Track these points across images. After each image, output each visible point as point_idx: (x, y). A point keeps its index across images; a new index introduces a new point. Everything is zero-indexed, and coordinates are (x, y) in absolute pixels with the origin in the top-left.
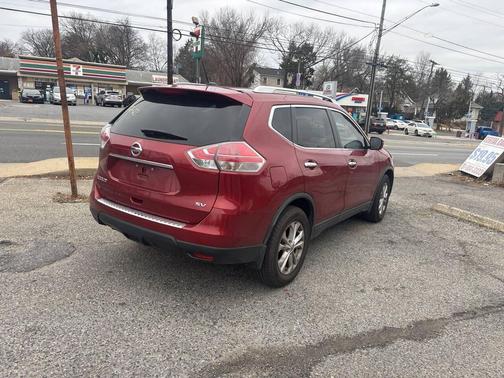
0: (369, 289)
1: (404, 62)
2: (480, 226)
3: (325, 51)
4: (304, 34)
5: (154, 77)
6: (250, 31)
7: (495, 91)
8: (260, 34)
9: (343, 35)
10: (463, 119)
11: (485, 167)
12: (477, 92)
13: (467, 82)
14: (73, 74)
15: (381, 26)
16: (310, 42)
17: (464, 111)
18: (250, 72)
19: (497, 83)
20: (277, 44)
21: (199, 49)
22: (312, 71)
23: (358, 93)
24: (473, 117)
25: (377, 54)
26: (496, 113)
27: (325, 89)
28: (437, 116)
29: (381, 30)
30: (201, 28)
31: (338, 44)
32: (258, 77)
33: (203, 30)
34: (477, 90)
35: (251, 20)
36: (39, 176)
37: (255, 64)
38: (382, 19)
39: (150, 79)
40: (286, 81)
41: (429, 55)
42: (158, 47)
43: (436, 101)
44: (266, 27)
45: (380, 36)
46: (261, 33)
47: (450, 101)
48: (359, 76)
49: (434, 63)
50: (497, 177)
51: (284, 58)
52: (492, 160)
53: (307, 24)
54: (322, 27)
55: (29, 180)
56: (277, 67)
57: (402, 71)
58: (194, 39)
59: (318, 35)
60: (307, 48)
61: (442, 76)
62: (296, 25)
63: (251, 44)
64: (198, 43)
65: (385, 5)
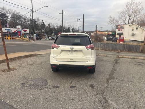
3: (9, 16)
15: (32, 10)
25: (33, 18)
26: (58, 33)
27: (17, 28)
29: (33, 11)
38: (32, 8)
45: (33, 13)
49: (42, 20)
61: (43, 24)
65: (32, 5)
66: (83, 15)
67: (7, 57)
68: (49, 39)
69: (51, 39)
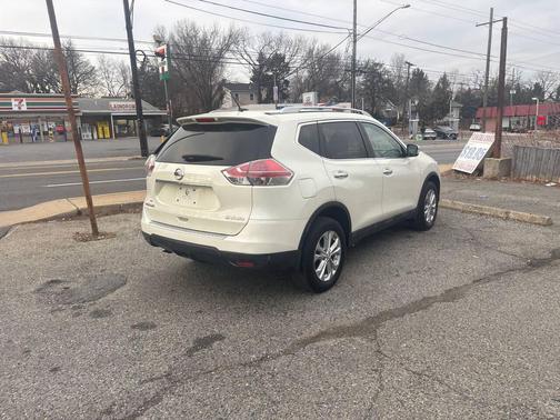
0: (403, 274)
1: (381, 66)
2: (481, 214)
3: (298, 60)
4: (273, 44)
5: (112, 104)
6: (215, 46)
7: (472, 87)
8: (226, 47)
9: (315, 42)
10: (445, 119)
11: (476, 163)
12: (455, 90)
13: (444, 80)
14: (16, 109)
15: (355, 31)
16: (281, 52)
17: (446, 111)
18: (220, 89)
19: (473, 79)
20: (245, 56)
21: (166, 69)
22: (287, 82)
23: (337, 102)
24: (454, 116)
25: (354, 60)
26: (476, 110)
27: (305, 101)
28: (420, 117)
29: (355, 36)
30: (165, 47)
31: (311, 51)
32: (228, 95)
33: (168, 49)
34: (455, 88)
35: (215, 33)
36: (45, 220)
37: (224, 80)
38: (355, 24)
39: (108, 107)
40: (260, 96)
41: (403, 56)
42: (110, 69)
43: (416, 103)
44: (232, 40)
45: (355, 42)
46: (228, 46)
47: (431, 102)
48: (337, 83)
49: (410, 65)
50: (488, 171)
51: (254, 71)
52: (481, 156)
53: (275, 33)
54: (292, 36)
55: (37, 225)
56: (248, 81)
57: (380, 75)
58: (159, 59)
59: (289, 44)
60: (279, 59)
61: (419, 77)
62: (264, 35)
63: (218, 59)
64: (164, 64)
65: (355, 11)
68: (425, 139)
69: (434, 138)
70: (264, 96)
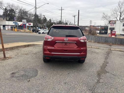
3: (17, 11)
4: (10, 6)
9: (22, 7)
12: (52, 22)
13: (50, 20)
15: (36, 7)
16: (13, 8)
25: (36, 13)
27: (23, 21)
29: (36, 8)
31: (21, 10)
38: (36, 5)
40: (7, 19)
45: (36, 9)
49: (44, 16)
54: (16, 5)
60: (12, 10)
66: (79, 10)
67: (3, 46)
70: (8, 19)
